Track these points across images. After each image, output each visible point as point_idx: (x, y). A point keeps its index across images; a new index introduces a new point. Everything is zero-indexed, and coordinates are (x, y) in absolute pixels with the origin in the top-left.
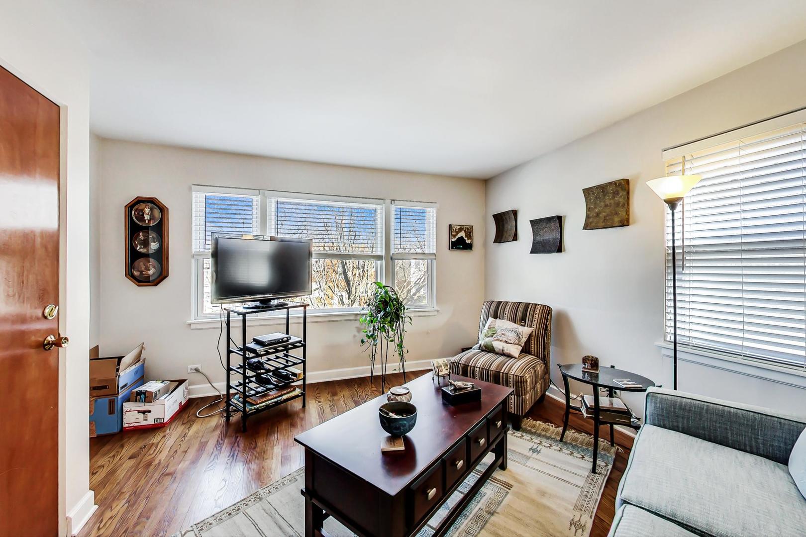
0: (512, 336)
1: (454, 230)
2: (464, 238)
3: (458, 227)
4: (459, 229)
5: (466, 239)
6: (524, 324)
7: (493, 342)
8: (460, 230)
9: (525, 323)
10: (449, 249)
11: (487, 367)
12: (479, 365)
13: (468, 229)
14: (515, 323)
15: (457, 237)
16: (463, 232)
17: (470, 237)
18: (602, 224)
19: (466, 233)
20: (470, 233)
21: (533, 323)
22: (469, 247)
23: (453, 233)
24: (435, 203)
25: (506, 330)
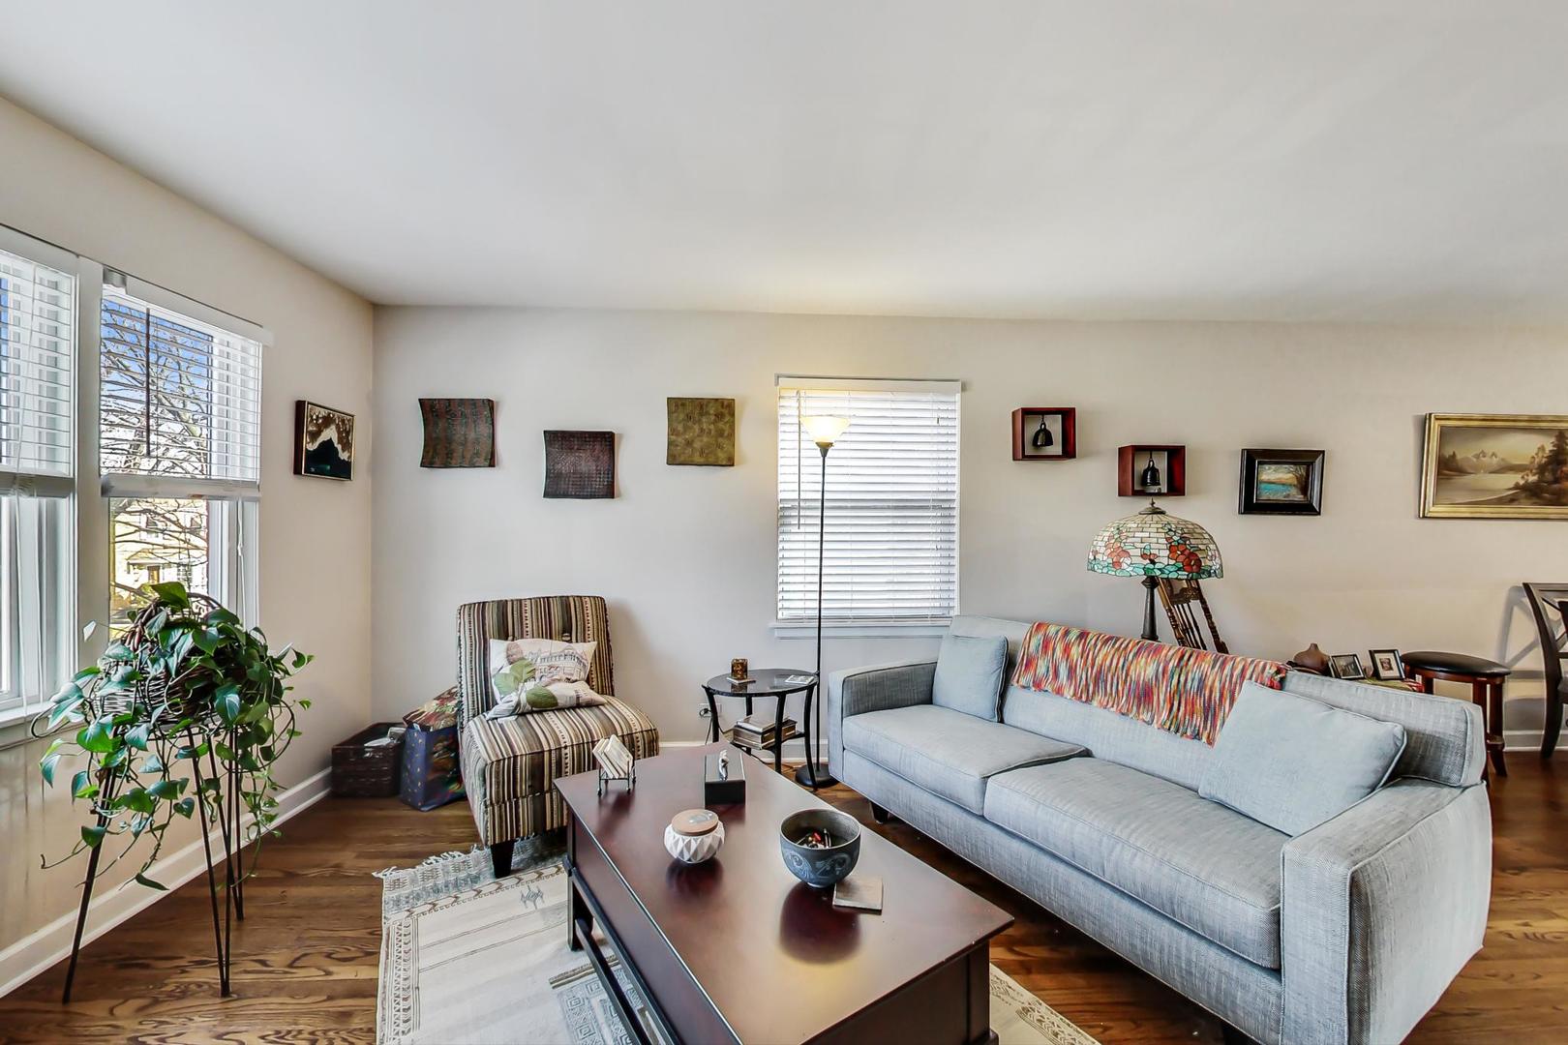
0: (570, 667)
1: (312, 420)
2: (336, 445)
3: (323, 413)
4: (324, 417)
5: (339, 447)
6: (569, 638)
7: (549, 688)
8: (327, 421)
9: (571, 636)
10: (297, 471)
11: (587, 738)
12: (567, 739)
13: (343, 421)
14: (551, 638)
15: (320, 440)
16: (333, 427)
17: (347, 445)
18: (697, 459)
19: (339, 433)
20: (348, 433)
21: (587, 632)
22: (342, 471)
23: (310, 428)
24: (261, 326)
25: (551, 657)
